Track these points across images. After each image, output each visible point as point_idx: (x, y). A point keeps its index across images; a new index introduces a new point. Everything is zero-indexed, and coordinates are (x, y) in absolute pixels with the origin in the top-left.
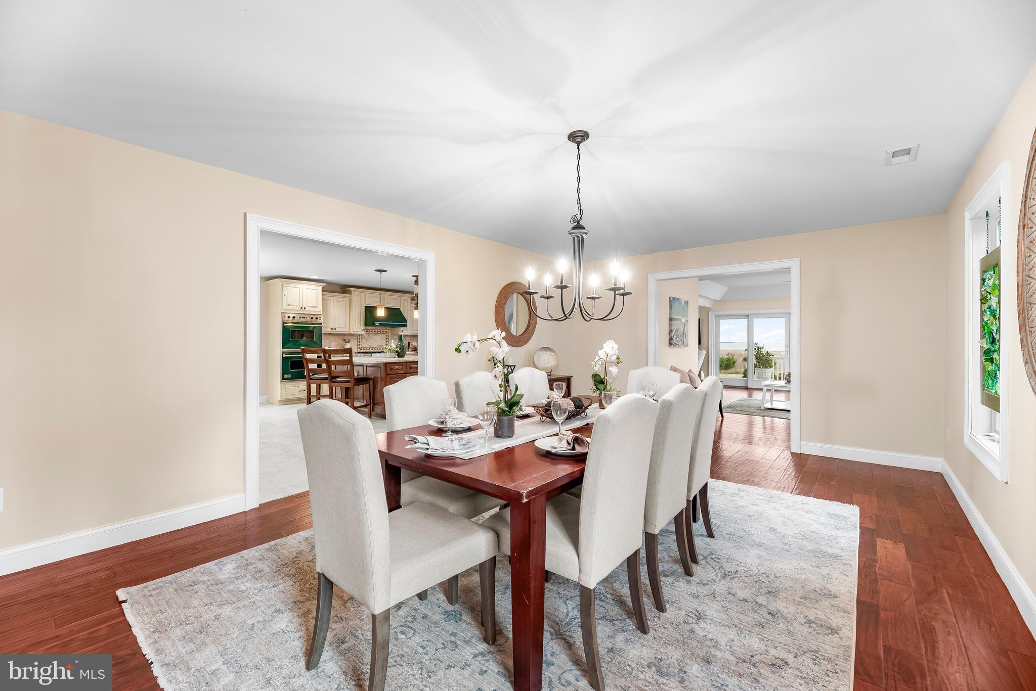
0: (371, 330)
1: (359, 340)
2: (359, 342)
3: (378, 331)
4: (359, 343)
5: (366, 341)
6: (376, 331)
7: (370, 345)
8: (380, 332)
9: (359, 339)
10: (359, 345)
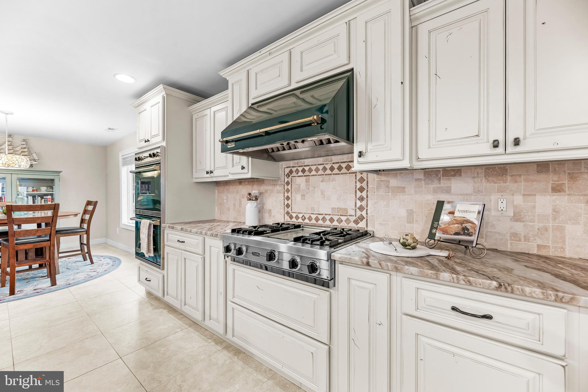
0: (313, 168)
1: (286, 195)
2: (288, 198)
3: (332, 169)
4: (289, 202)
5: (303, 196)
6: (328, 167)
7: (313, 208)
8: (340, 168)
9: (288, 191)
10: (288, 206)
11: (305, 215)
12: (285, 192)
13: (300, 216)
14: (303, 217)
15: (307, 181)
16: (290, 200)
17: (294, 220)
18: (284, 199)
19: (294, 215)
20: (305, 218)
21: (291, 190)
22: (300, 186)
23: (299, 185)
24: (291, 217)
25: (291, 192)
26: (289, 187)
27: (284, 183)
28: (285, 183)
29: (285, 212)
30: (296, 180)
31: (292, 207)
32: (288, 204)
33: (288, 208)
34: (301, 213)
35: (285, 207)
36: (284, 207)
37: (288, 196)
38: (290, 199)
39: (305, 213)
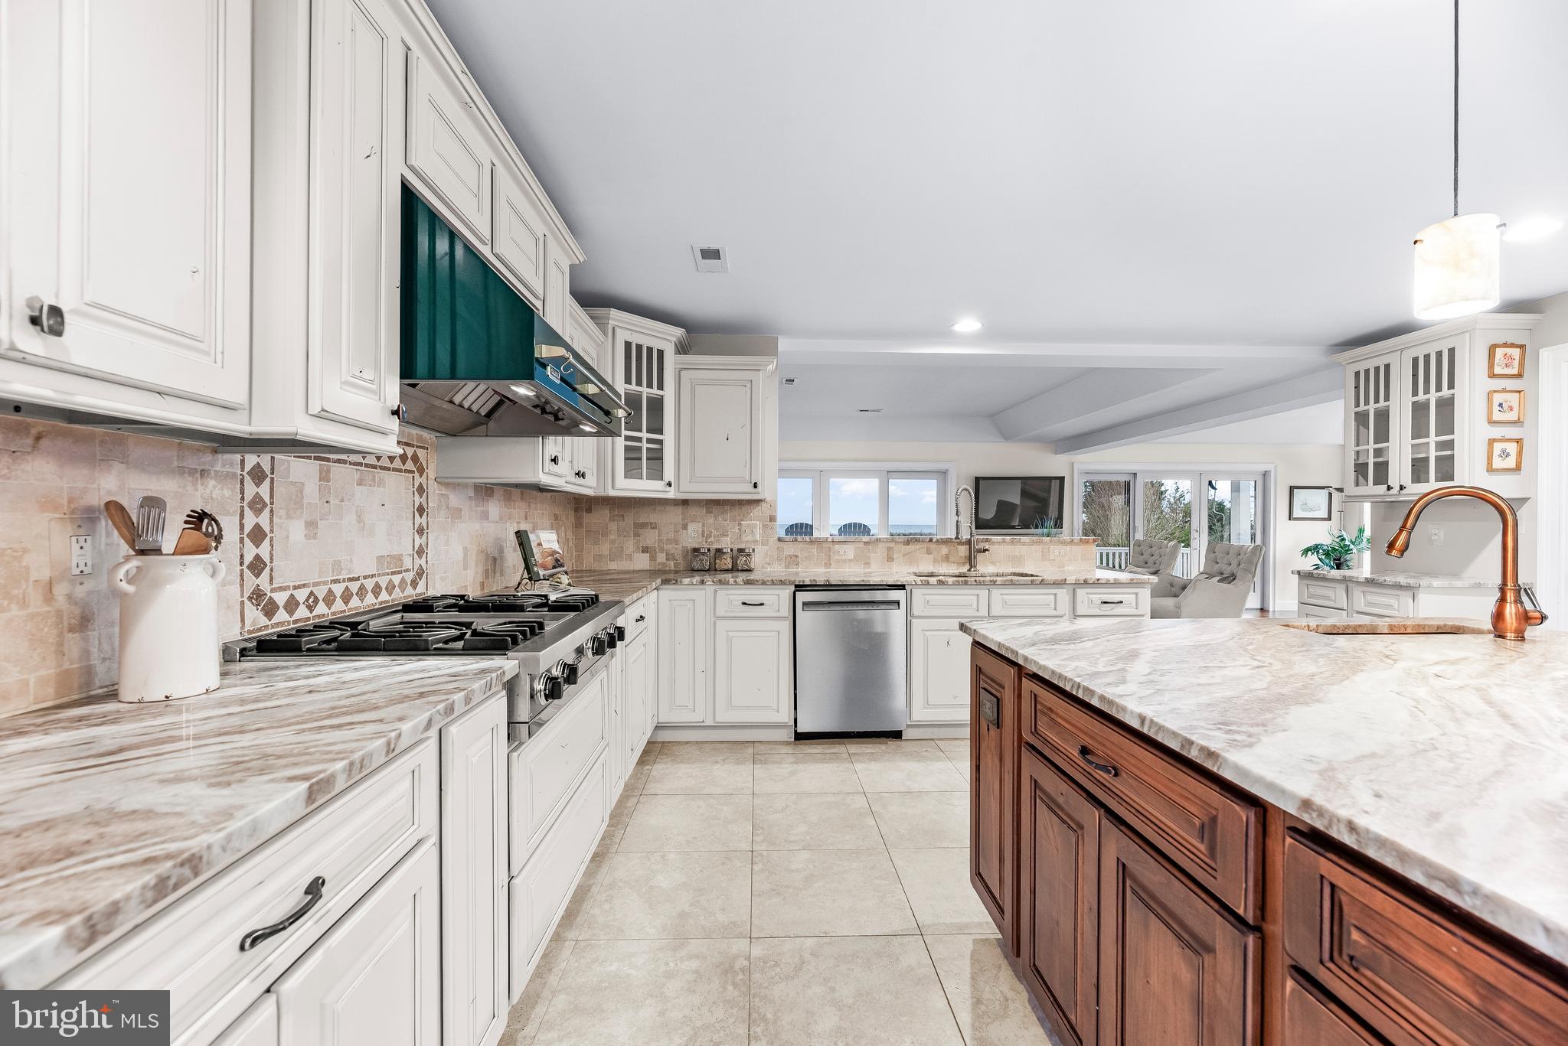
2: (258, 535)
11: (315, 590)
12: (246, 509)
13: (301, 595)
14: (311, 600)
15: (324, 477)
16: (267, 542)
17: (281, 615)
18: (242, 540)
19: (281, 598)
20: (316, 601)
21: (272, 503)
22: (301, 492)
23: (300, 488)
24: (270, 610)
25: (272, 511)
26: (264, 490)
27: (243, 470)
28: (245, 473)
29: (247, 594)
30: (288, 468)
31: (272, 570)
32: (257, 557)
33: (257, 576)
34: (304, 586)
35: (247, 572)
36: (242, 575)
37: (257, 527)
38: (268, 539)
39: (315, 584)
